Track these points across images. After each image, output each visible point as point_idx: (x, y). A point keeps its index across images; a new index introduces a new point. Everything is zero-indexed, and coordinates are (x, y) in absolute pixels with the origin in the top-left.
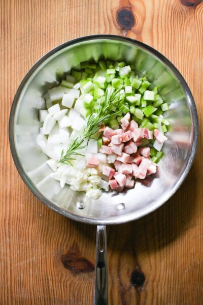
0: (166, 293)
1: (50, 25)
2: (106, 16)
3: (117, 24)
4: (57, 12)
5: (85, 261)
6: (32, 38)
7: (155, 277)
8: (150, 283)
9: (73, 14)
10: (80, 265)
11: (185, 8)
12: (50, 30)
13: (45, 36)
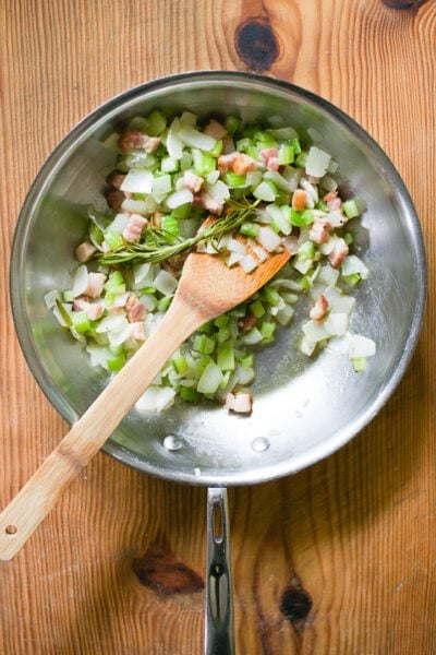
0: (356, 632)
1: (88, 66)
2: (212, 39)
4: (101, 37)
5: (183, 569)
6: (48, 97)
7: (333, 599)
8: (322, 614)
9: (139, 39)
12: (88, 77)
13: (78, 92)
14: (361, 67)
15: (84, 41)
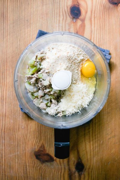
1: (30, 15)
2: (64, 10)
3: (70, 15)
4: (34, 8)
5: (48, 155)
7: (90, 166)
11: (111, 6)
13: (28, 22)
15: (30, 9)
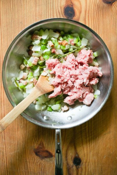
0: (93, 169)
1: (24, 17)
2: (57, 11)
3: (64, 16)
4: (28, 9)
5: (47, 152)
6: (13, 25)
7: (87, 160)
8: (84, 164)
9: (38, 10)
10: (45, 154)
11: (105, 5)
12: (24, 20)
13: (21, 24)
14: (97, 19)
15: (23, 10)
